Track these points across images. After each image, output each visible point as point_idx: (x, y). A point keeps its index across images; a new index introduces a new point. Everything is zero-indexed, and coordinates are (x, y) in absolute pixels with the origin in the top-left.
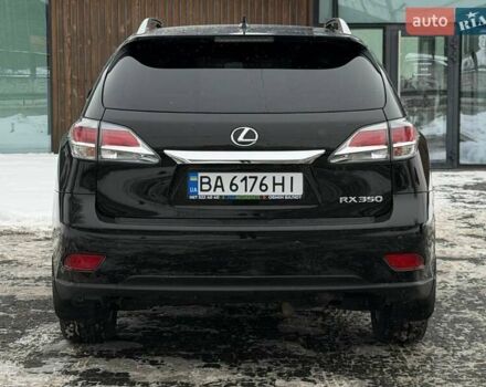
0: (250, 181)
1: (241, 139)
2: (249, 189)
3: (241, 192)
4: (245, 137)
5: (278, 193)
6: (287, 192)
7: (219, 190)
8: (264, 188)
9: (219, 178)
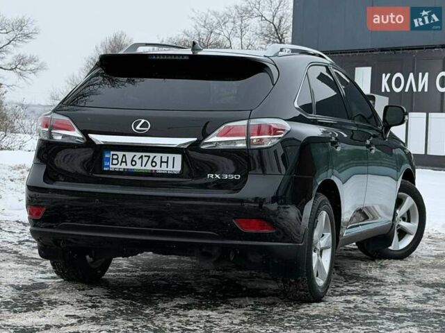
0: (145, 159)
1: (138, 128)
2: (144, 164)
3: (138, 167)
4: (140, 127)
5: (164, 169)
6: (170, 169)
7: (124, 164)
8: (154, 164)
9: (124, 155)
